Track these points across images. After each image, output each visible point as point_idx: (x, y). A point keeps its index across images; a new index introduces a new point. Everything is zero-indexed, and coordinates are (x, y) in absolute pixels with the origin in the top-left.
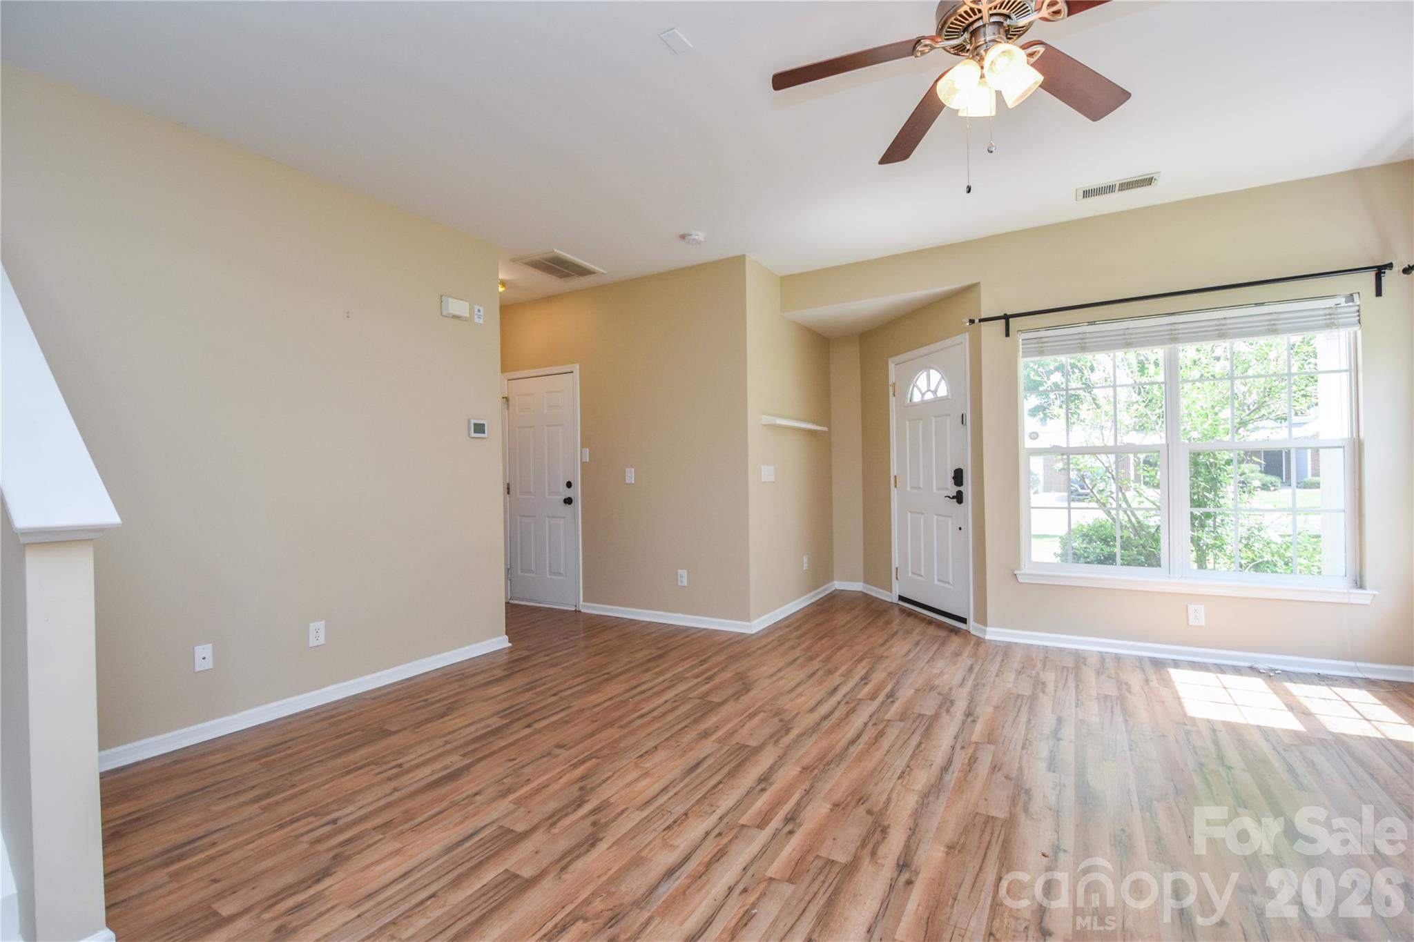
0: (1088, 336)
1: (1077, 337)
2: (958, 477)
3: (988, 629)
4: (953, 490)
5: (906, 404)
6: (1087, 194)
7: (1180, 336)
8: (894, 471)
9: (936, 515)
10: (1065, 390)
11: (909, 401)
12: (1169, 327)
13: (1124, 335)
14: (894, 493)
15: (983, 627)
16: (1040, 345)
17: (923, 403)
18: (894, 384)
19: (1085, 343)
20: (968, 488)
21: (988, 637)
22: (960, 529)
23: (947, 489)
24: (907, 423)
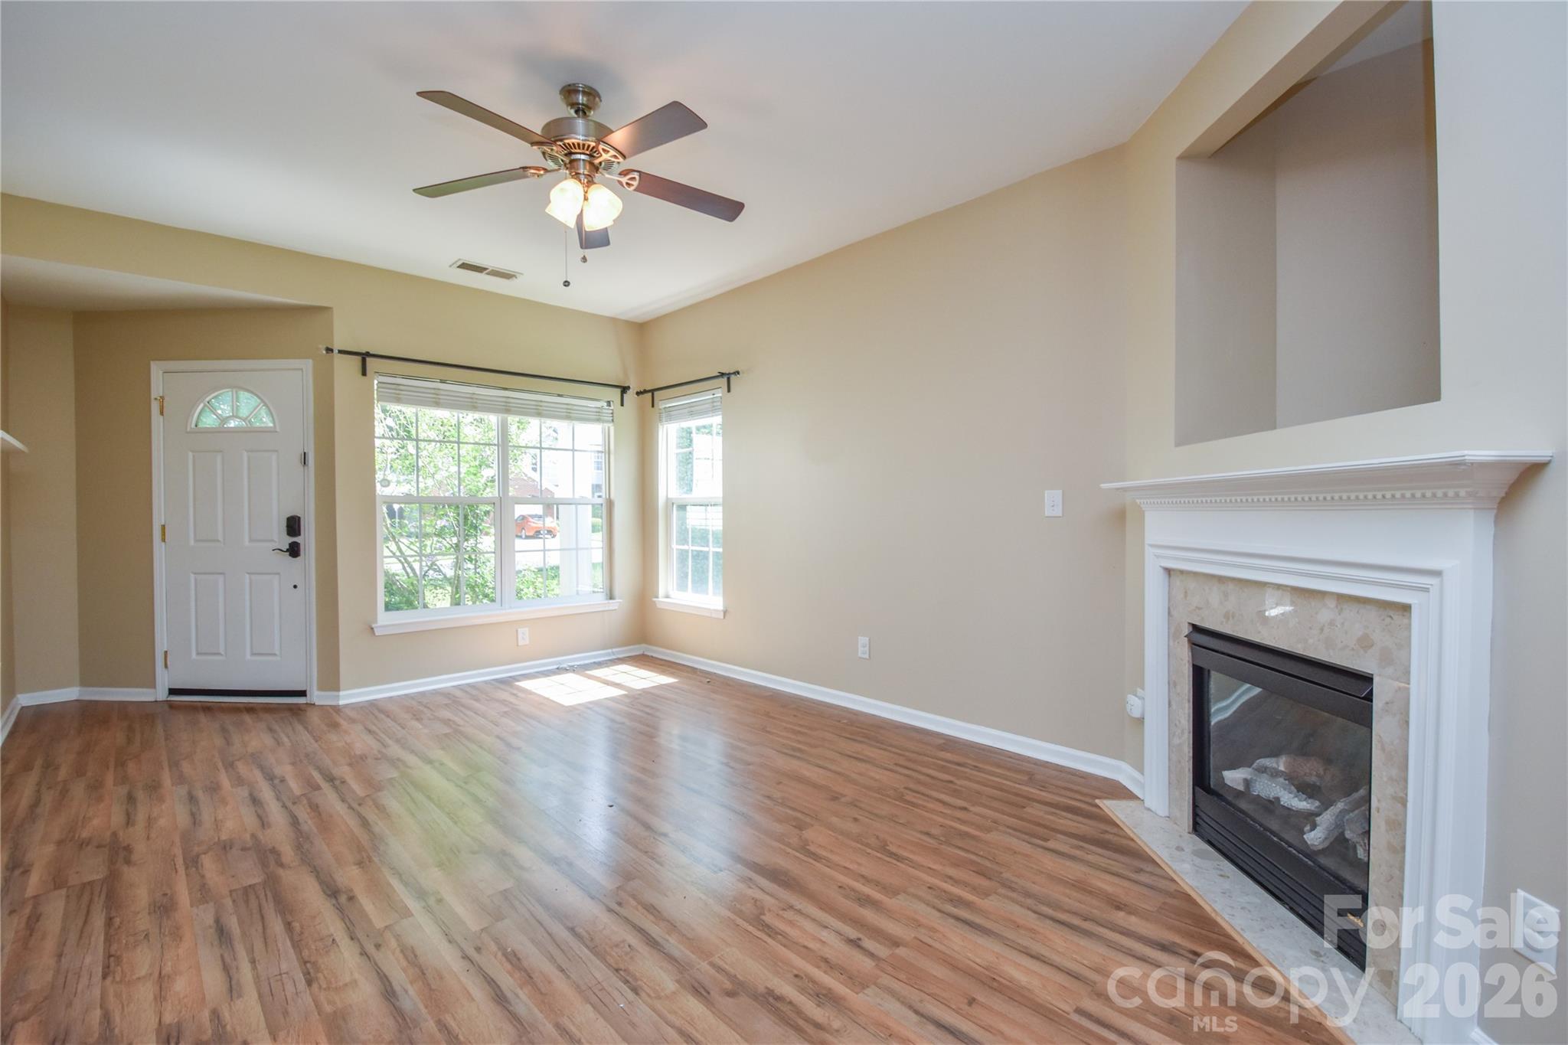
0: (442, 392)
1: (433, 391)
2: (293, 526)
3: (342, 693)
4: (286, 541)
5: (188, 429)
6: (464, 266)
7: (513, 409)
8: (159, 518)
9: (248, 573)
10: (415, 440)
11: (193, 426)
12: (504, 400)
13: (472, 398)
14: (159, 550)
15: (335, 693)
16: (397, 392)
17: (220, 431)
18: (162, 398)
19: (439, 399)
20: (308, 538)
21: (342, 702)
22: (295, 587)
23: (272, 541)
24: (190, 454)
